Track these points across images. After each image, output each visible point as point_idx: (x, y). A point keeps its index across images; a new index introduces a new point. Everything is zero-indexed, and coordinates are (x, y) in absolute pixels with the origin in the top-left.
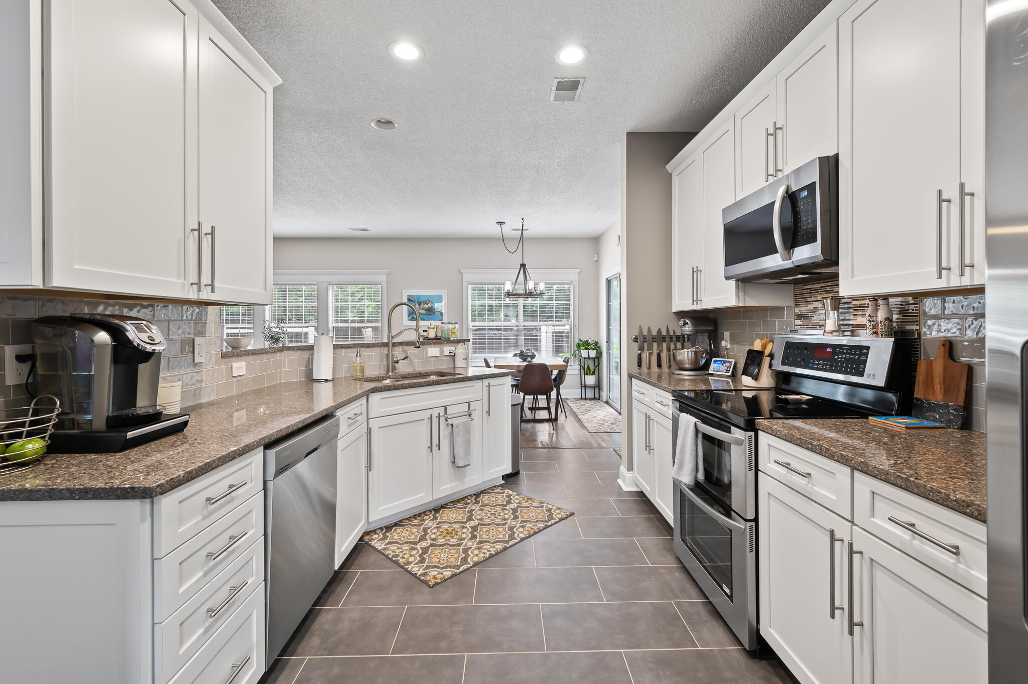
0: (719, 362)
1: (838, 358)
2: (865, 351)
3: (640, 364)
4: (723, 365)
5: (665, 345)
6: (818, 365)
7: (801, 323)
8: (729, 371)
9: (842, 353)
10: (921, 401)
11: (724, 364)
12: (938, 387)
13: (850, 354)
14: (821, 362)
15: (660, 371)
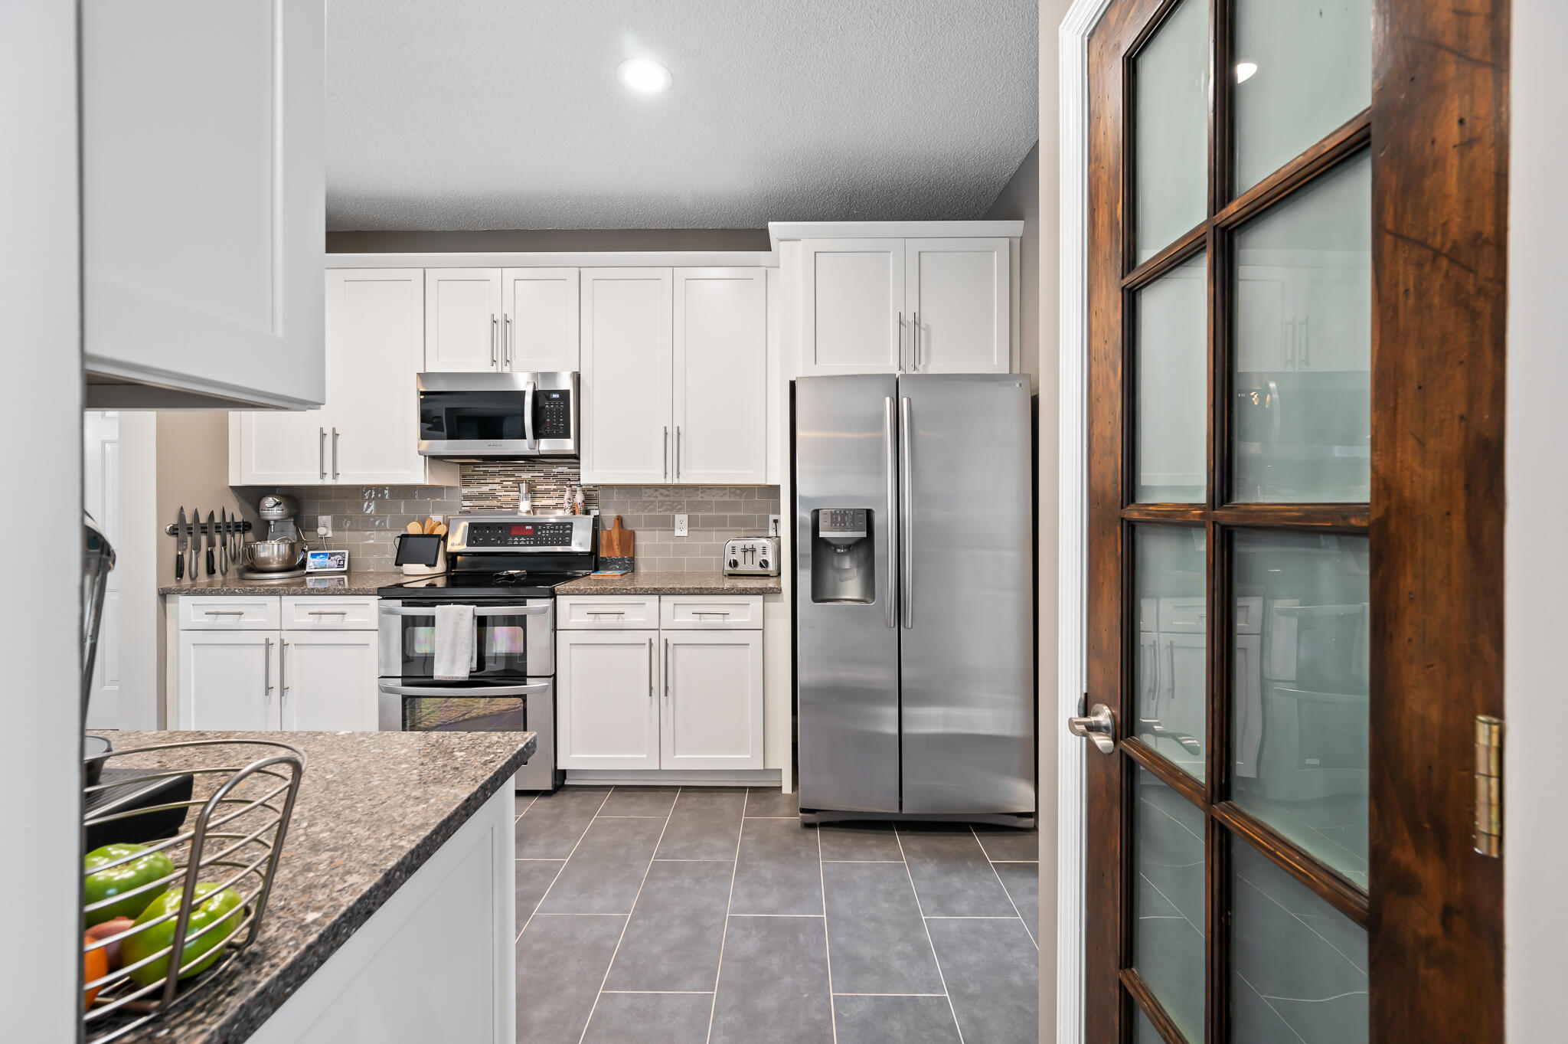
0: (321, 556)
1: (542, 533)
2: (568, 526)
3: (179, 573)
4: (329, 558)
5: (218, 538)
6: (519, 541)
7: (471, 504)
8: (343, 565)
9: (546, 529)
10: (605, 558)
11: (332, 558)
12: (616, 547)
13: (554, 529)
14: (523, 539)
15: (210, 580)
